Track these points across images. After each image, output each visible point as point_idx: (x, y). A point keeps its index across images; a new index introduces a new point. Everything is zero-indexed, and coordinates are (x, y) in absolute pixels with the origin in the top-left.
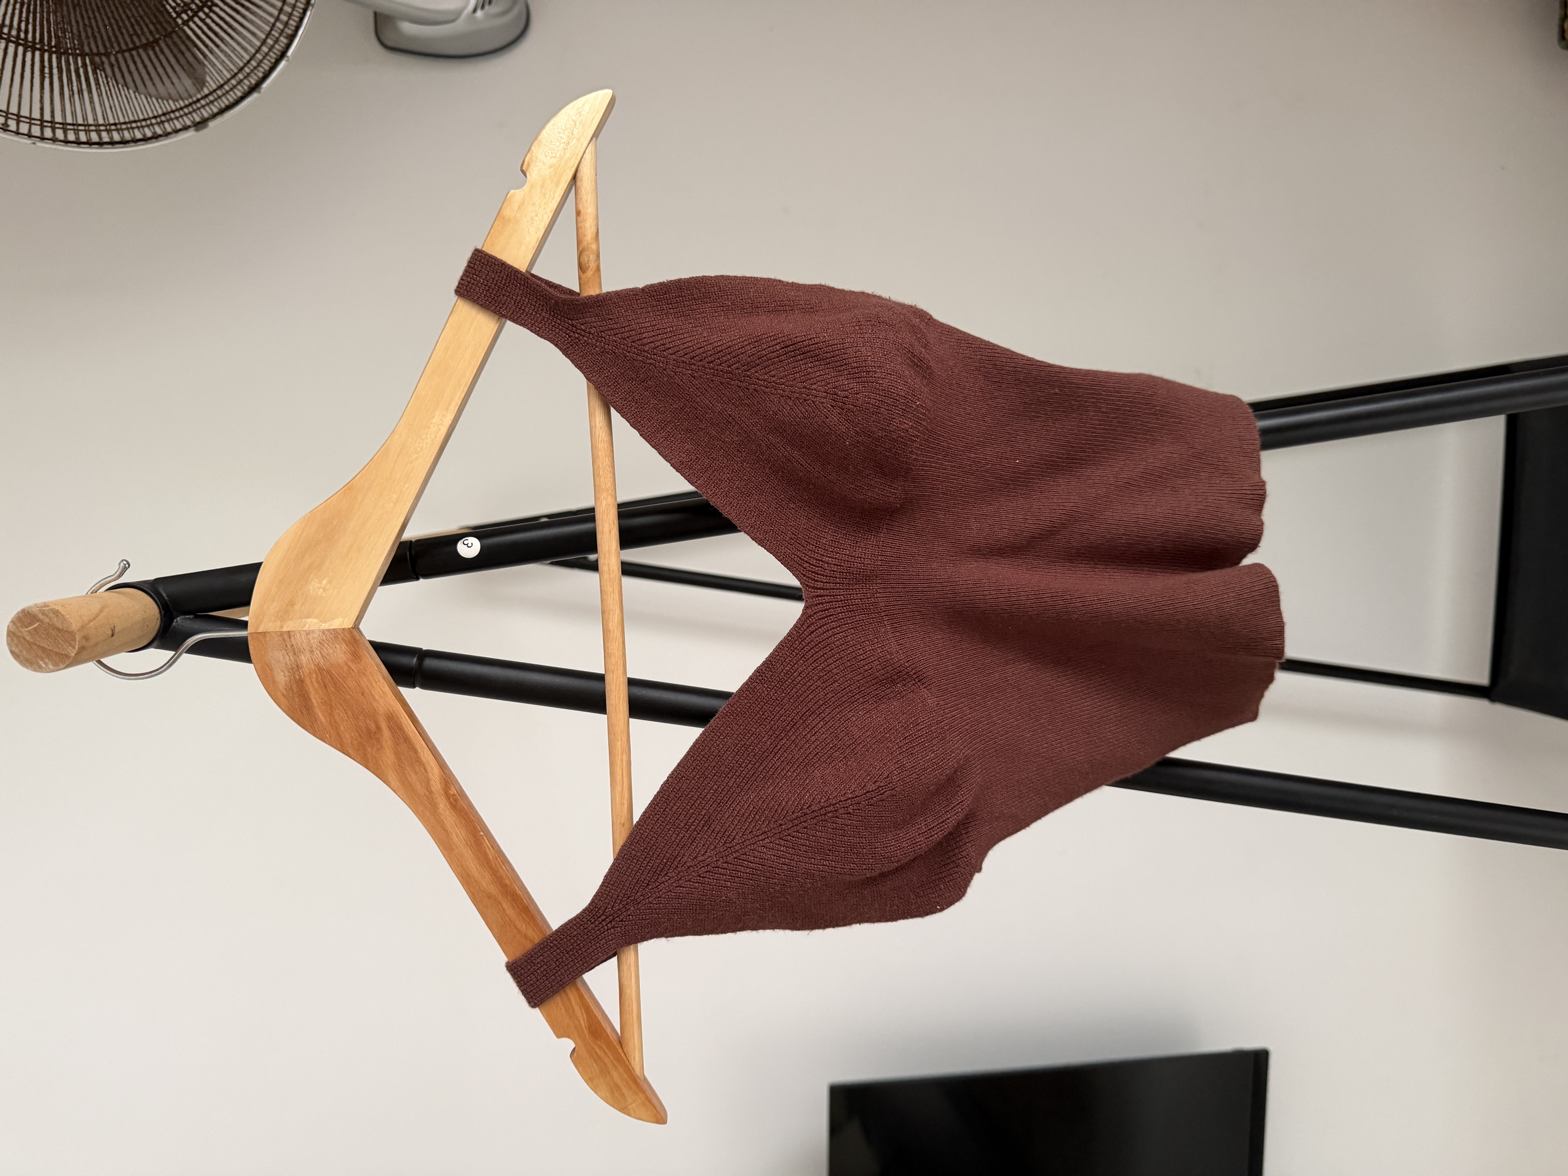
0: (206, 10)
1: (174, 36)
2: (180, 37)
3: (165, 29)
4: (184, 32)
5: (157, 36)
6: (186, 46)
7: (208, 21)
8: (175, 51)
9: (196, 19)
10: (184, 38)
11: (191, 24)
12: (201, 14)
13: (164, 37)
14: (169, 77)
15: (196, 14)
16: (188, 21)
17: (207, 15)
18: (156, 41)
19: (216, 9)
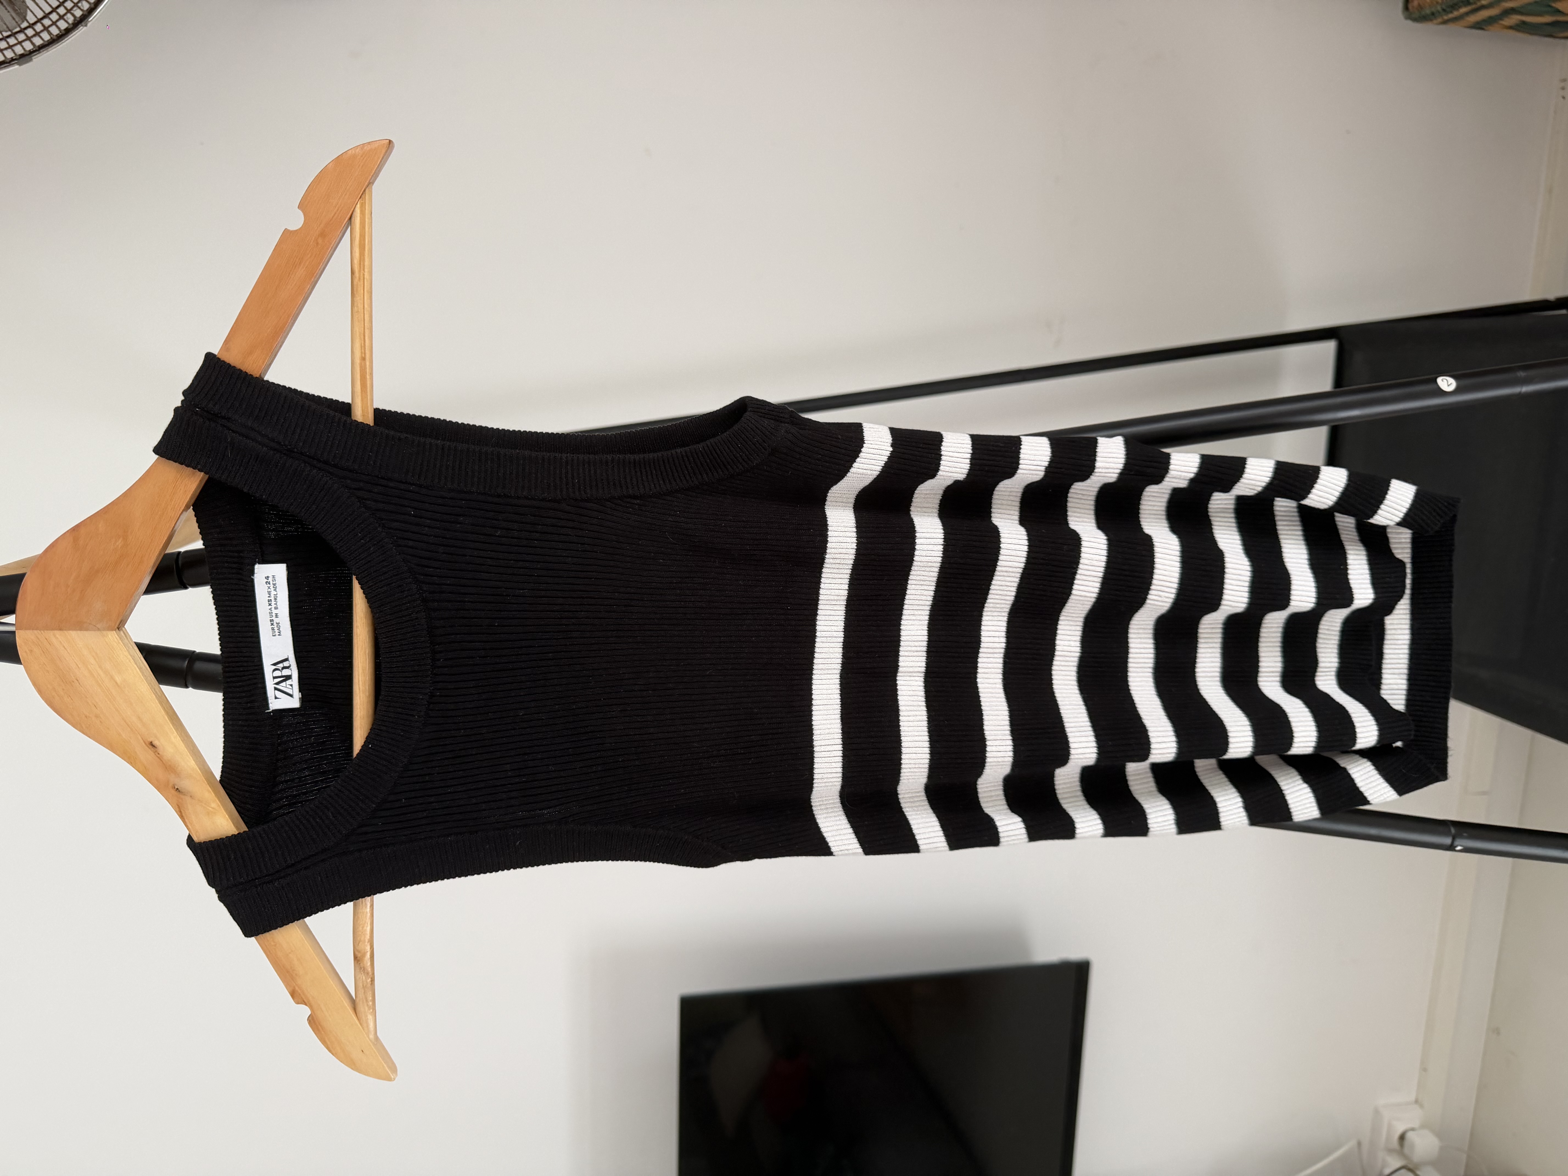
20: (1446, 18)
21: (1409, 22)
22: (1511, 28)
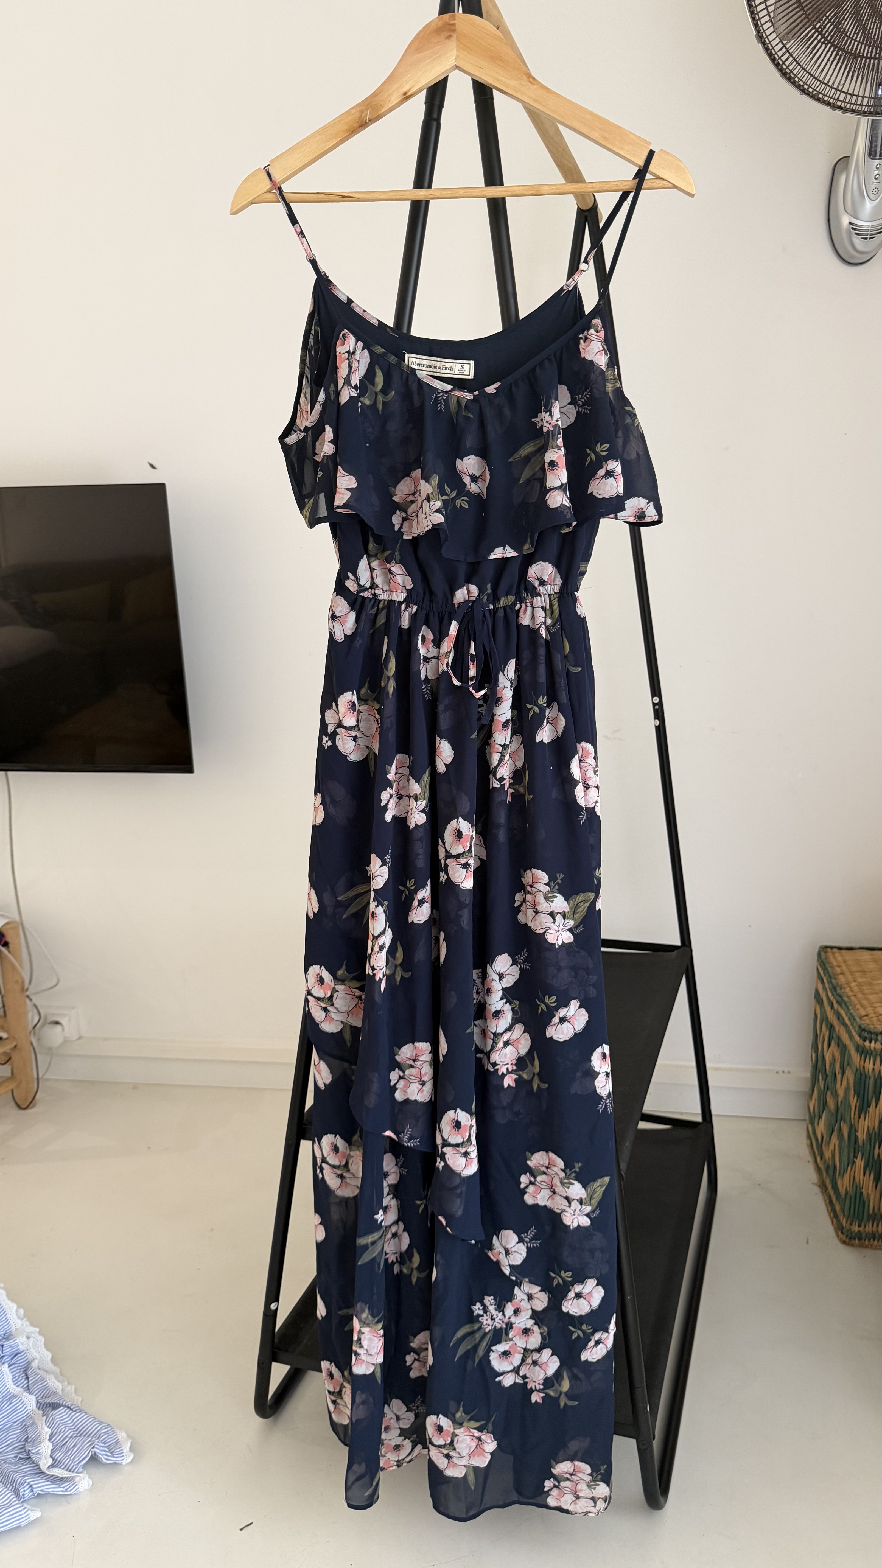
0: (823, 40)
1: (807, 20)
2: (805, 24)
3: (809, 14)
4: (809, 27)
5: (805, 9)
6: (801, 28)
7: (816, 41)
8: (798, 22)
9: (817, 34)
10: (806, 27)
11: (814, 30)
12: (819, 37)
13: (805, 14)
14: (783, 17)
15: (820, 33)
16: (815, 28)
17: (819, 41)
18: (802, 9)
19: (824, 46)
20: (819, 968)
21: (817, 950)
22: (815, 1012)
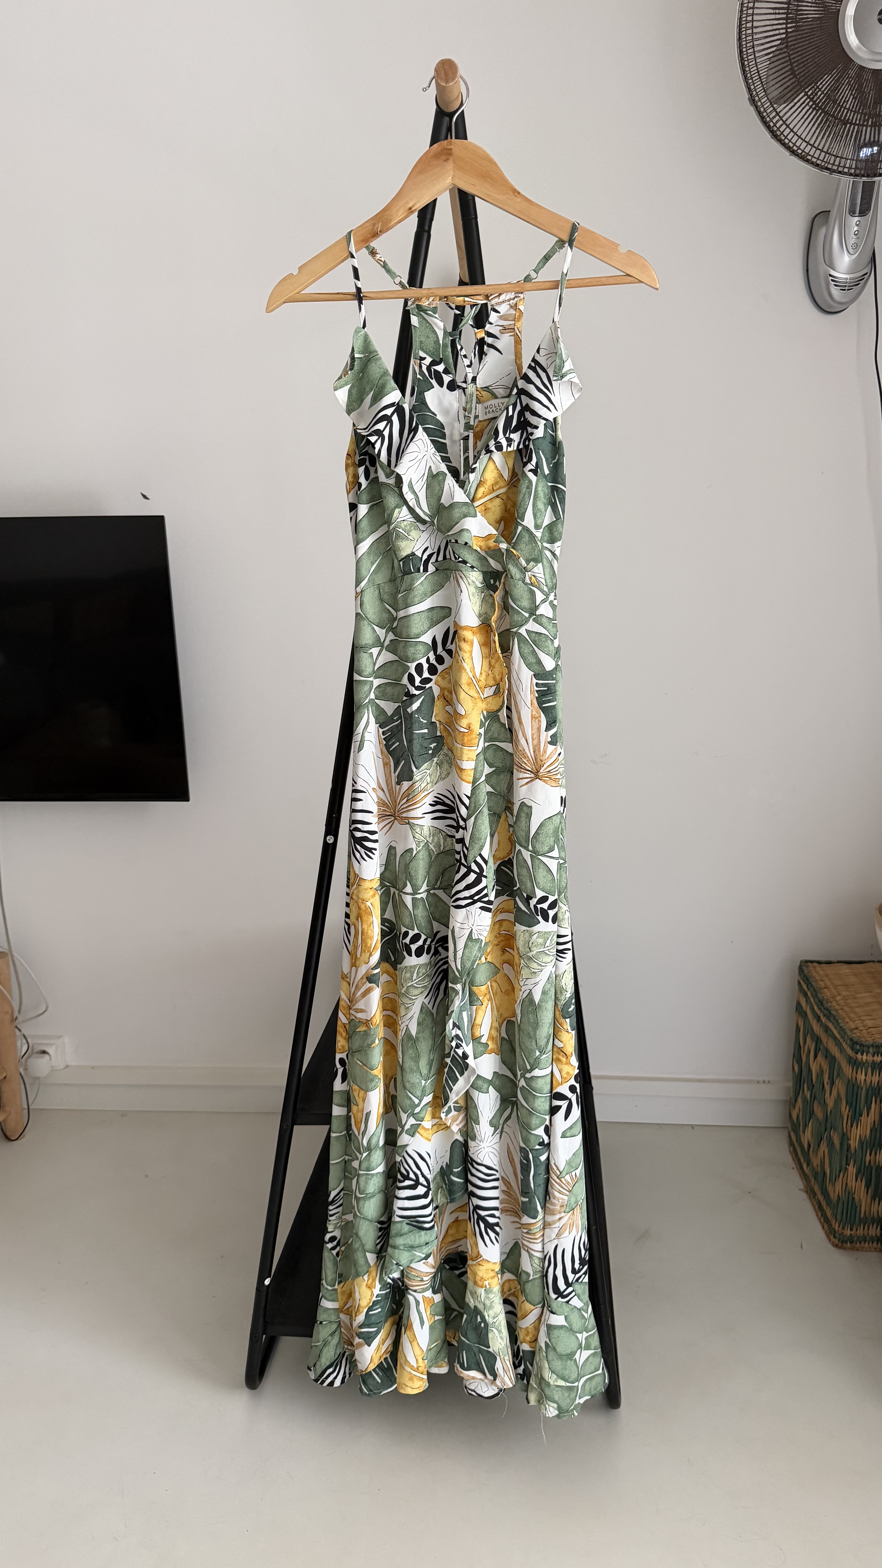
5: (798, 77)
10: (798, 93)
12: (811, 103)
13: (798, 81)
20: (801, 981)
21: (799, 964)
22: (797, 1025)
